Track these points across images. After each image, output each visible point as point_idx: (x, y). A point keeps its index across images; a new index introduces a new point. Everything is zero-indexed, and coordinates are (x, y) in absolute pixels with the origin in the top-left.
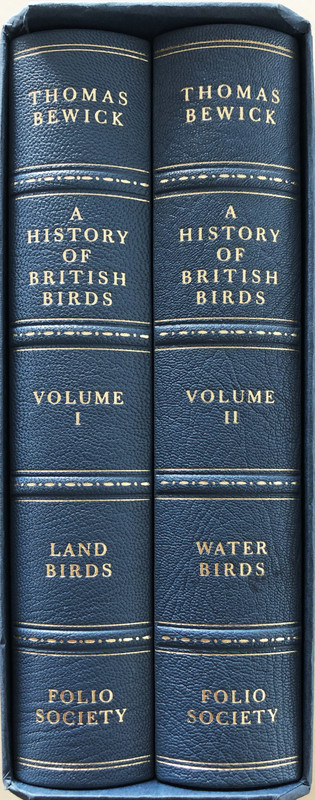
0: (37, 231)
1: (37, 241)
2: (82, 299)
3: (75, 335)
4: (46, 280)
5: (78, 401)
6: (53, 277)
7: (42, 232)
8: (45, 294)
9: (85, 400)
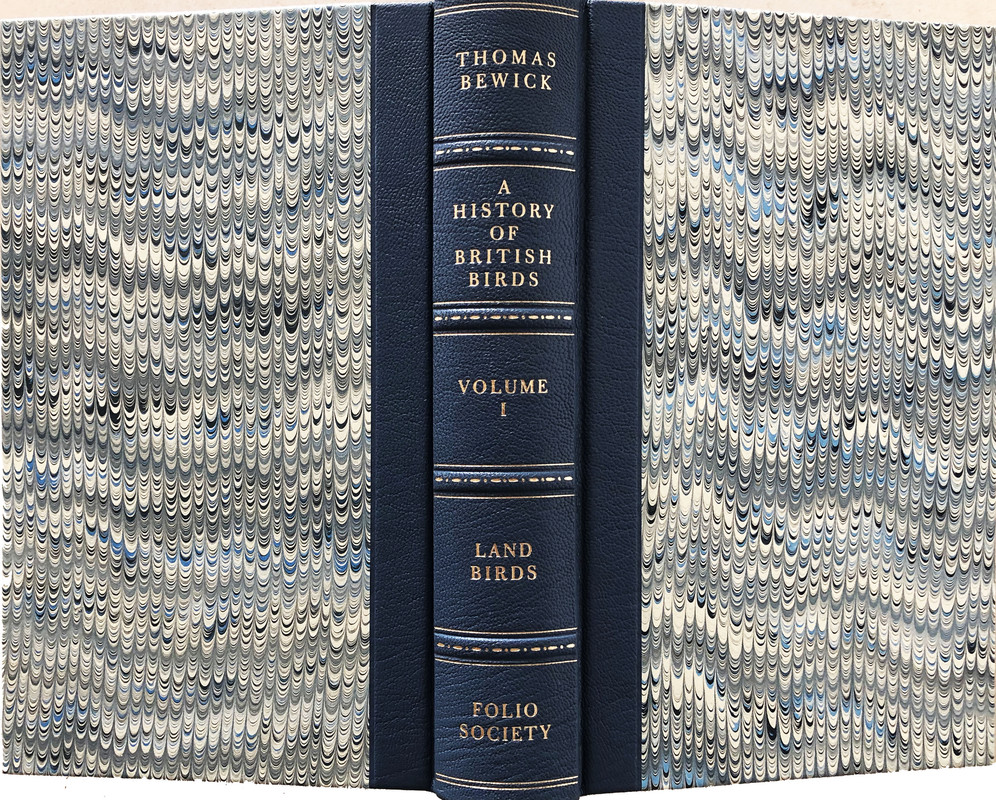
0: (464, 206)
1: (464, 217)
2: (508, 280)
3: (502, 319)
4: (472, 259)
5: (504, 391)
6: (480, 256)
7: (469, 208)
8: (471, 274)
9: (511, 389)
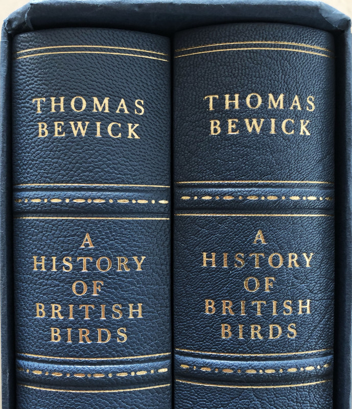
0: (43, 258)
1: (44, 270)
2: (93, 337)
3: (86, 378)
4: (53, 315)
6: (61, 312)
7: (49, 260)
8: (53, 329)
